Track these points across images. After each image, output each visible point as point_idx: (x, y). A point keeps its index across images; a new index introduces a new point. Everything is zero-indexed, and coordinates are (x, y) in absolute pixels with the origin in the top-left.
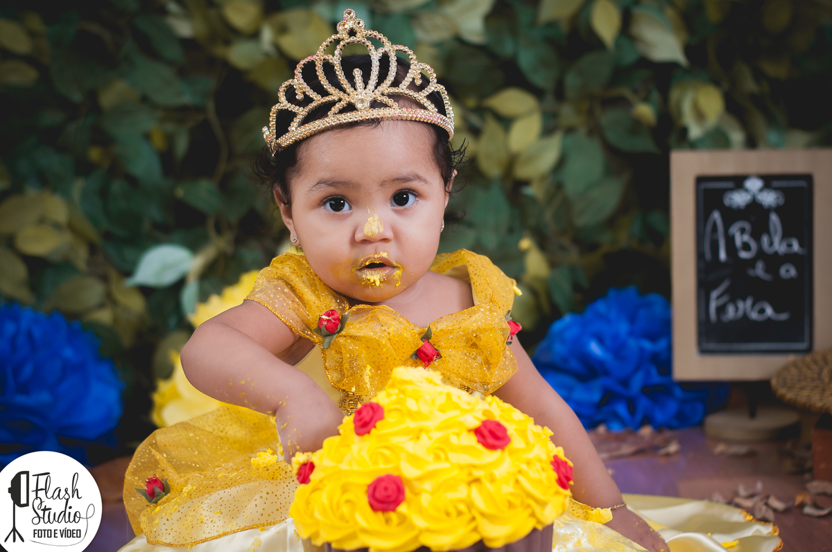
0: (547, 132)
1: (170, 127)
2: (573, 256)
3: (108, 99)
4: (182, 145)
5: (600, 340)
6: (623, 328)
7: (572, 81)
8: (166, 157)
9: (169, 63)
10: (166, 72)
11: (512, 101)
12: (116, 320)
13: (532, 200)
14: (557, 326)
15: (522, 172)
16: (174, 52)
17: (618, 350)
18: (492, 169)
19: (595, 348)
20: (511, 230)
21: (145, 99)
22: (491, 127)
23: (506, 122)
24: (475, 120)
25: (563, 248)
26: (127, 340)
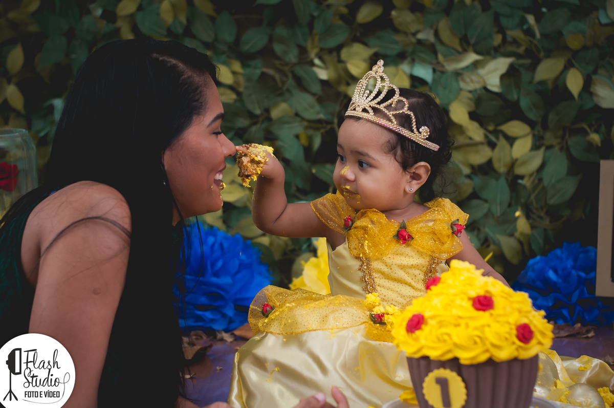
0: (535, 147)
1: (310, 132)
2: (546, 222)
3: (275, 114)
4: (317, 142)
5: (555, 271)
6: (569, 263)
7: (552, 117)
8: (307, 150)
9: (313, 94)
10: (310, 99)
11: (515, 128)
12: (271, 243)
13: (524, 187)
14: (531, 262)
15: (519, 171)
16: (316, 88)
17: (566, 277)
18: (501, 168)
19: (551, 275)
20: (510, 205)
21: (297, 115)
22: (502, 142)
23: (511, 140)
24: (493, 138)
25: (541, 217)
26: (277, 256)
